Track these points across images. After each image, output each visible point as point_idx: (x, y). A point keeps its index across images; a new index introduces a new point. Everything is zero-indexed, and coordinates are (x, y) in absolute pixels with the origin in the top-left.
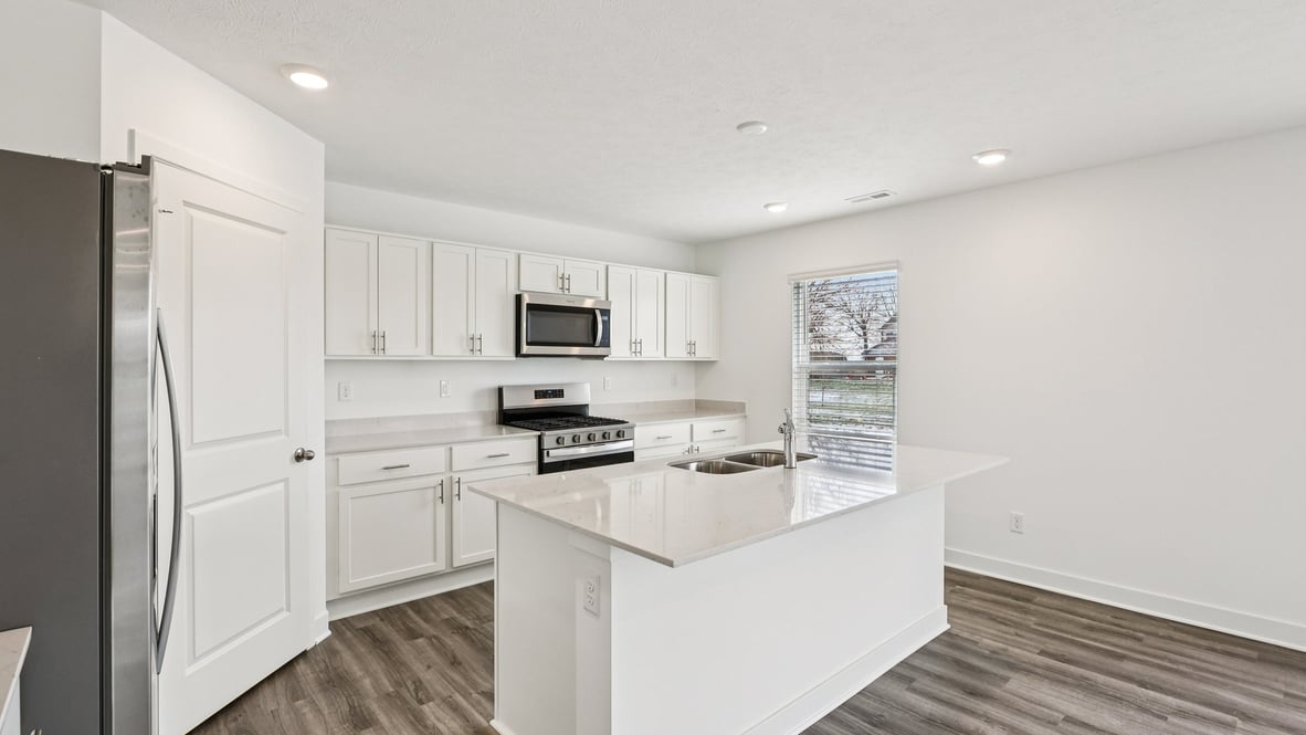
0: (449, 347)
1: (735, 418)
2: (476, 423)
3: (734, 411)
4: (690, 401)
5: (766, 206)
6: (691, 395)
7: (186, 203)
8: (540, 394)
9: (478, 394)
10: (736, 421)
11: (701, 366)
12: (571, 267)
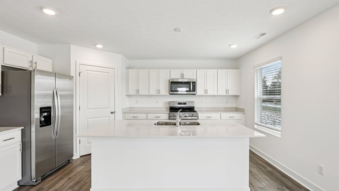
0: (153, 92)
1: (240, 113)
2: (165, 109)
3: (242, 111)
4: (233, 108)
5: (230, 46)
6: (234, 106)
7: (87, 70)
8: (179, 104)
9: (165, 103)
10: (241, 114)
11: (237, 97)
12: (185, 72)
